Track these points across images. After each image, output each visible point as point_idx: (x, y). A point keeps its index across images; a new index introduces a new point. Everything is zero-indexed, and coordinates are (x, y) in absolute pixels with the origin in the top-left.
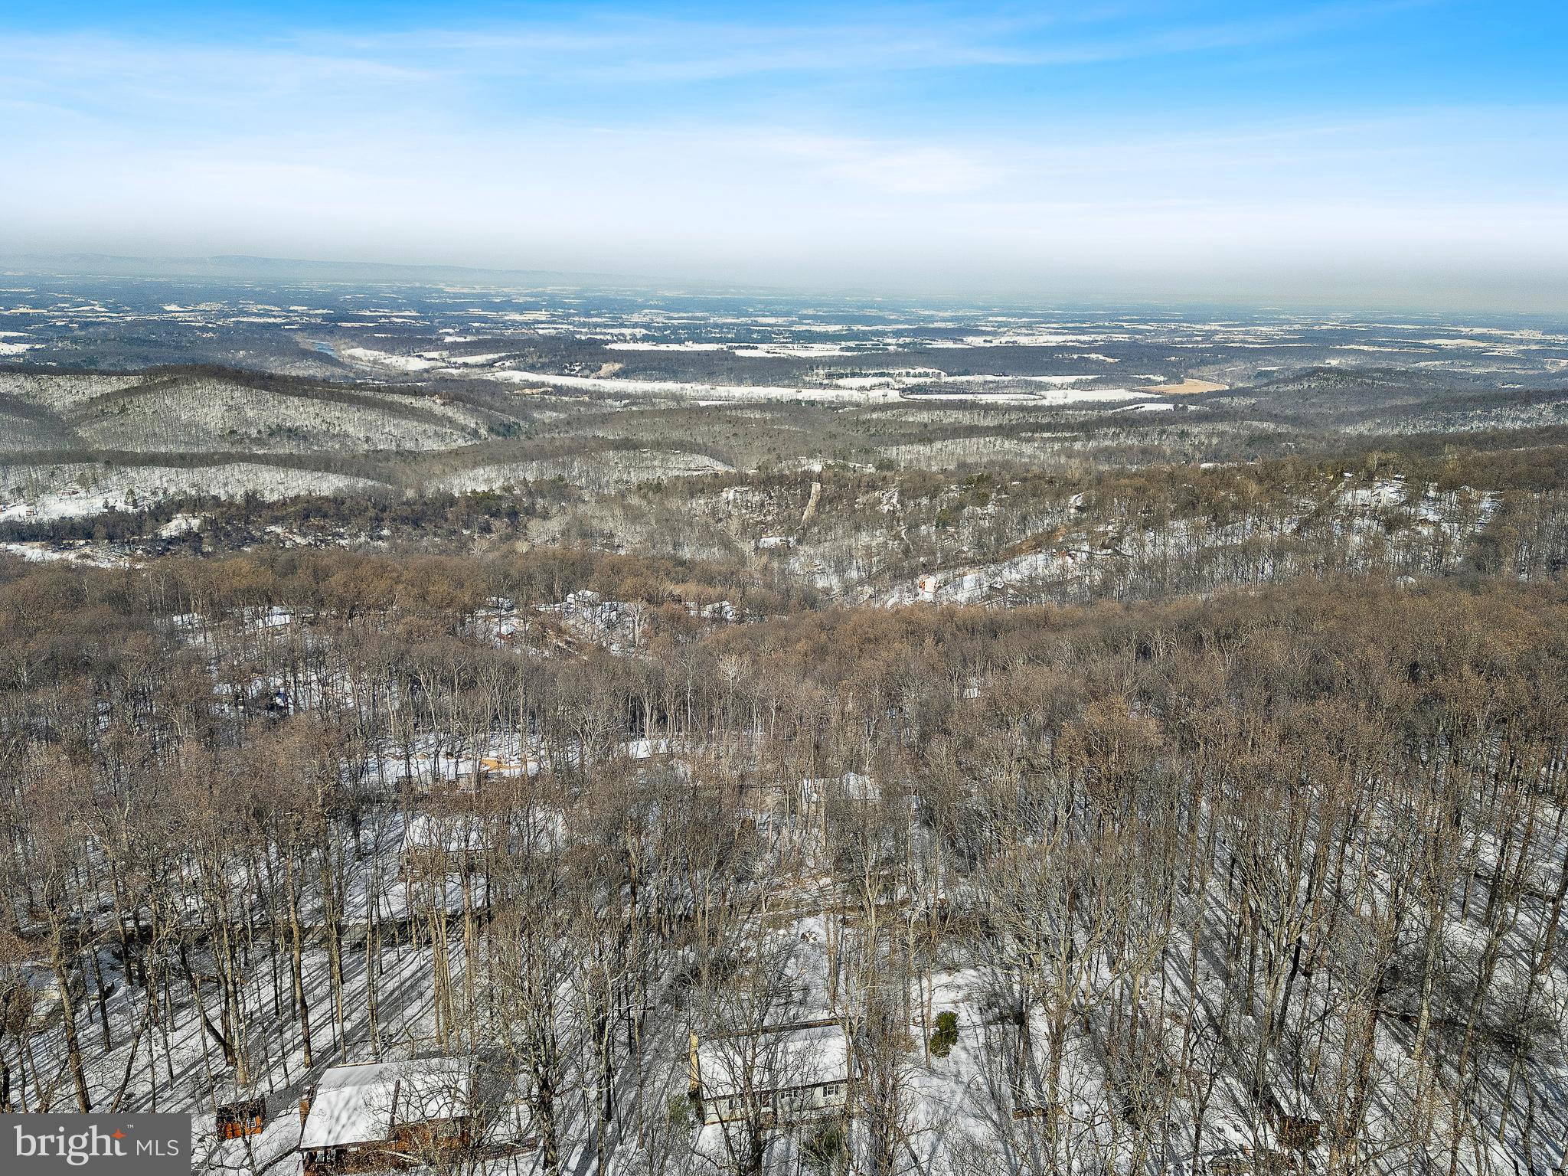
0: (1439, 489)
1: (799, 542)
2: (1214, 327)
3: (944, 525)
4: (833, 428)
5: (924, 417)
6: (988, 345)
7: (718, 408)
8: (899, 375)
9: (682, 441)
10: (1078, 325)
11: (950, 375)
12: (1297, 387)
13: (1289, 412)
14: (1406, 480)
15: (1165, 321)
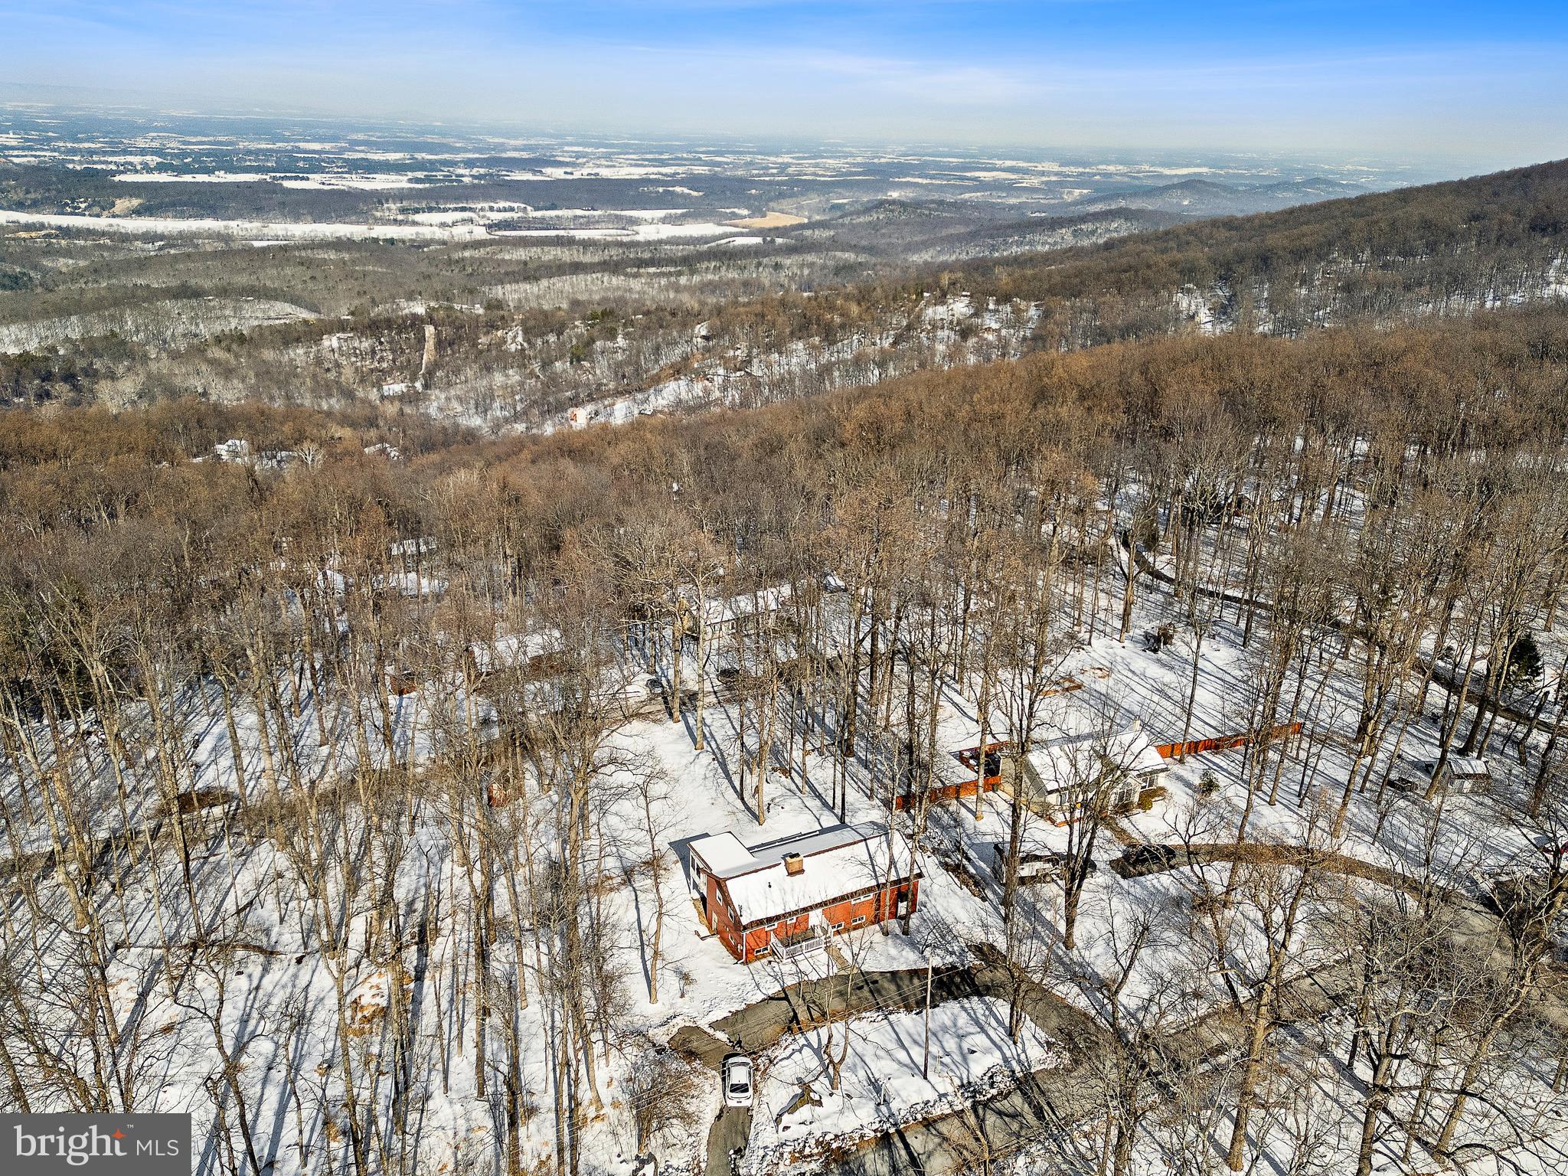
0: (998, 302)
1: (426, 386)
2: (786, 159)
3: (579, 361)
4: (423, 267)
5: (521, 254)
6: (570, 177)
7: (284, 249)
8: (482, 209)
9: (253, 286)
10: (657, 156)
11: (537, 209)
12: (868, 219)
13: (864, 243)
14: (971, 296)
15: (741, 153)
